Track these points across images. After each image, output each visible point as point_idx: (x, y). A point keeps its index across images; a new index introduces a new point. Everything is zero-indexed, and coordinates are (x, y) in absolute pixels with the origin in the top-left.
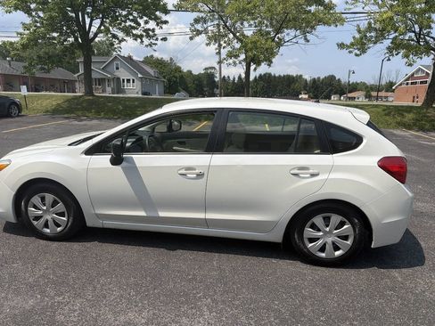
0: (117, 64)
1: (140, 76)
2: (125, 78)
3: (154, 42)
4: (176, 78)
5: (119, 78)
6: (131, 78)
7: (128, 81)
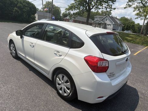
0: (107, 19)
1: (113, 23)
2: (108, 24)
3: (111, 9)
4: (130, 25)
5: (106, 24)
6: (110, 24)
7: (109, 25)
